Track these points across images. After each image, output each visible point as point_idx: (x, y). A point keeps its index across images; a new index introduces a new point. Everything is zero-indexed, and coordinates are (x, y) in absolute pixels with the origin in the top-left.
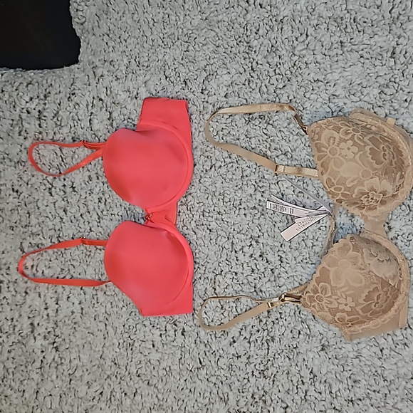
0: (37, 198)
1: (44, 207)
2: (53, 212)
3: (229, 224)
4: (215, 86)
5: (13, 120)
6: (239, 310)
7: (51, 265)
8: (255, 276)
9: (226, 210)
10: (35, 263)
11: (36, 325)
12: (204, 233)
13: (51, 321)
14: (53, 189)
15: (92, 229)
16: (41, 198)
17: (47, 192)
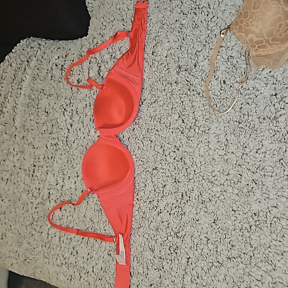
0: (56, 117)
1: (61, 123)
2: (65, 126)
4: (160, 50)
5: (48, 70)
6: (164, 193)
7: (61, 158)
8: (176, 172)
10: (54, 156)
11: (51, 194)
12: (147, 143)
13: (59, 192)
14: (65, 112)
16: (59, 117)
17: (62, 113)
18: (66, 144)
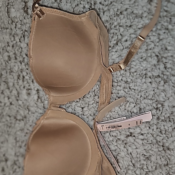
3: (136, 91)
9: (133, 79)
15: (13, 103)
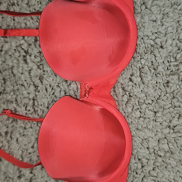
0: (11, 64)
1: (20, 75)
2: (29, 80)
7: (25, 133)
10: (10, 130)
14: (28, 57)
16: (15, 65)
17: (21, 59)
18: (32, 110)
